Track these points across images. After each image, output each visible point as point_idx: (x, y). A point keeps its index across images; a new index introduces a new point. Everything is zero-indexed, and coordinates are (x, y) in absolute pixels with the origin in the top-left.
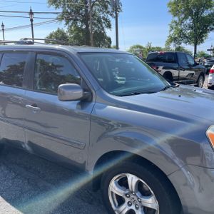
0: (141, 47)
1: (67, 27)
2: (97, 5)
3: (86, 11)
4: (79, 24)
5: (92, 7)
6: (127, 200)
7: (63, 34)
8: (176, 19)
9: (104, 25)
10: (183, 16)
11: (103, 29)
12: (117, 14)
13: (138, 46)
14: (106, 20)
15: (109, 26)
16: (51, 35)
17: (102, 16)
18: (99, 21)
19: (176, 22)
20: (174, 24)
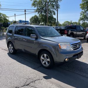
0: (68, 22)
1: (38, 14)
2: (50, 6)
3: (46, 8)
4: (43, 13)
5: (48, 7)
6: (44, 60)
7: (37, 17)
8: (83, 11)
9: (52, 14)
10: (86, 9)
11: (52, 15)
12: (58, 10)
13: (67, 22)
14: (53, 12)
15: (55, 14)
16: (32, 17)
17: (52, 10)
18: (51, 12)
19: (83, 12)
20: (82, 13)
